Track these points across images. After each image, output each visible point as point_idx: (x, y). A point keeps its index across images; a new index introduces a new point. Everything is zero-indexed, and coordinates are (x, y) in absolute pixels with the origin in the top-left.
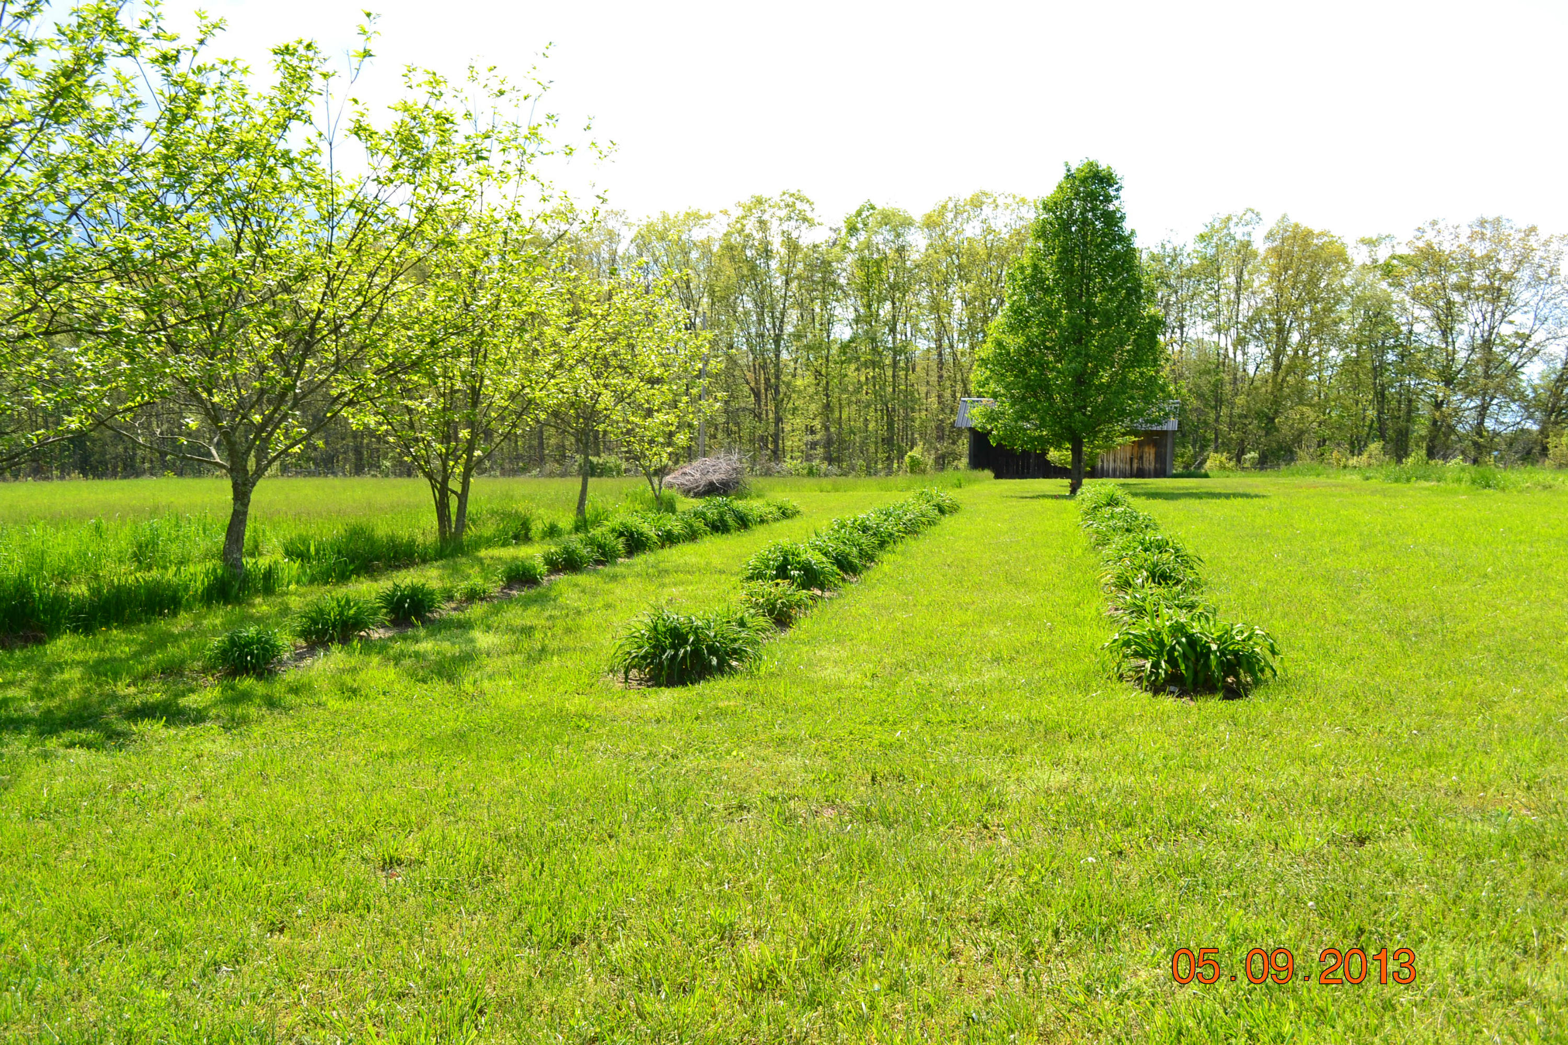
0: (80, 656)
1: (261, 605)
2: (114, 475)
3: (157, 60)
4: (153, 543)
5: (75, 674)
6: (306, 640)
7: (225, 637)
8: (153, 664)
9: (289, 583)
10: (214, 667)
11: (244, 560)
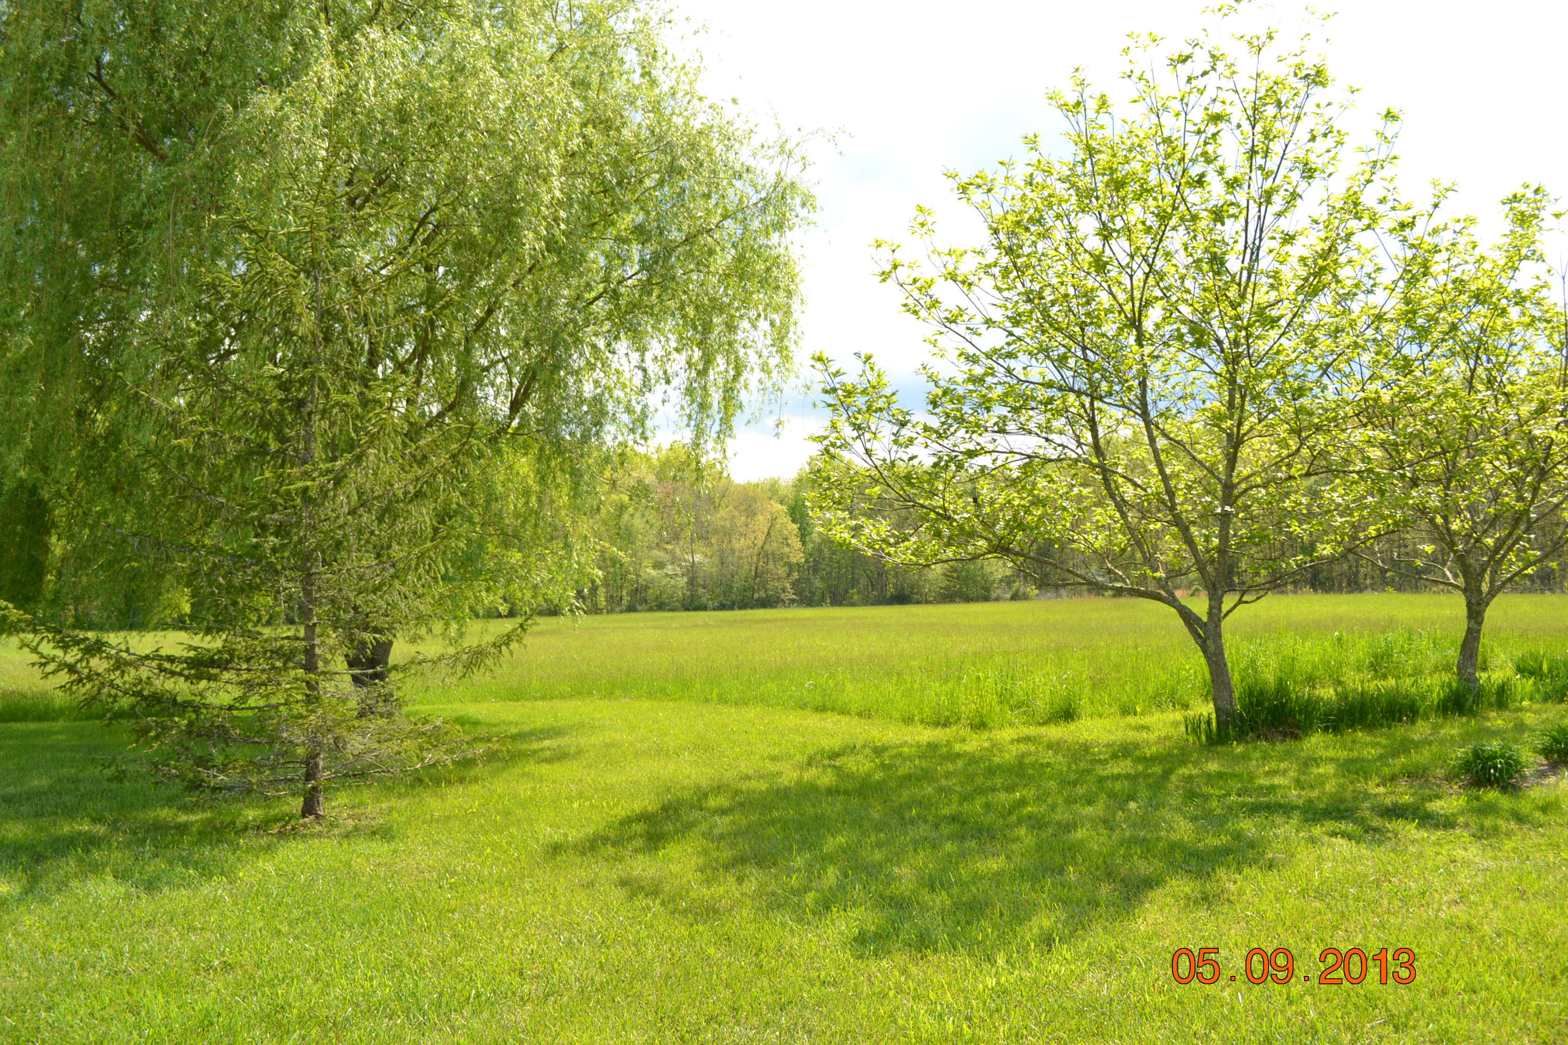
0: (1331, 753)
1: (1496, 719)
2: (1340, 590)
3: (1395, 229)
4: (1388, 654)
5: (1330, 769)
6: (1547, 758)
7: (1469, 748)
8: (1398, 767)
9: (1522, 699)
10: (1457, 776)
11: (1477, 675)
